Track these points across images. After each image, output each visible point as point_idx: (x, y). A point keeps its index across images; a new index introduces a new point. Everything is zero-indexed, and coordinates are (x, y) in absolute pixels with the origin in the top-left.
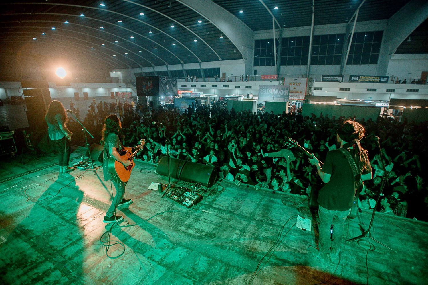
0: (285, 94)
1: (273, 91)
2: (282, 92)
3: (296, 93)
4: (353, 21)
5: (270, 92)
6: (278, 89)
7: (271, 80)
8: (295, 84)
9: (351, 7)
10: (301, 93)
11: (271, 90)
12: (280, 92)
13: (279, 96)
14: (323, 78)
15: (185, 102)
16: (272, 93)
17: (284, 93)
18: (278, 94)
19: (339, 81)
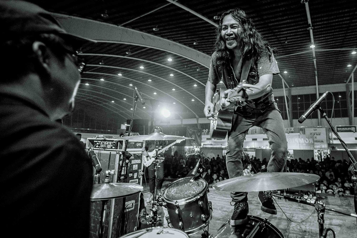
0: (310, 143)
1: (298, 139)
2: (307, 141)
3: (318, 142)
4: (350, 81)
5: (296, 141)
6: (303, 138)
7: (288, 132)
8: (316, 134)
9: (346, 71)
10: (322, 142)
11: (297, 139)
12: (305, 141)
13: (305, 144)
14: (337, 129)
15: (212, 152)
16: (298, 142)
17: (309, 141)
18: (304, 142)
19: (353, 131)
